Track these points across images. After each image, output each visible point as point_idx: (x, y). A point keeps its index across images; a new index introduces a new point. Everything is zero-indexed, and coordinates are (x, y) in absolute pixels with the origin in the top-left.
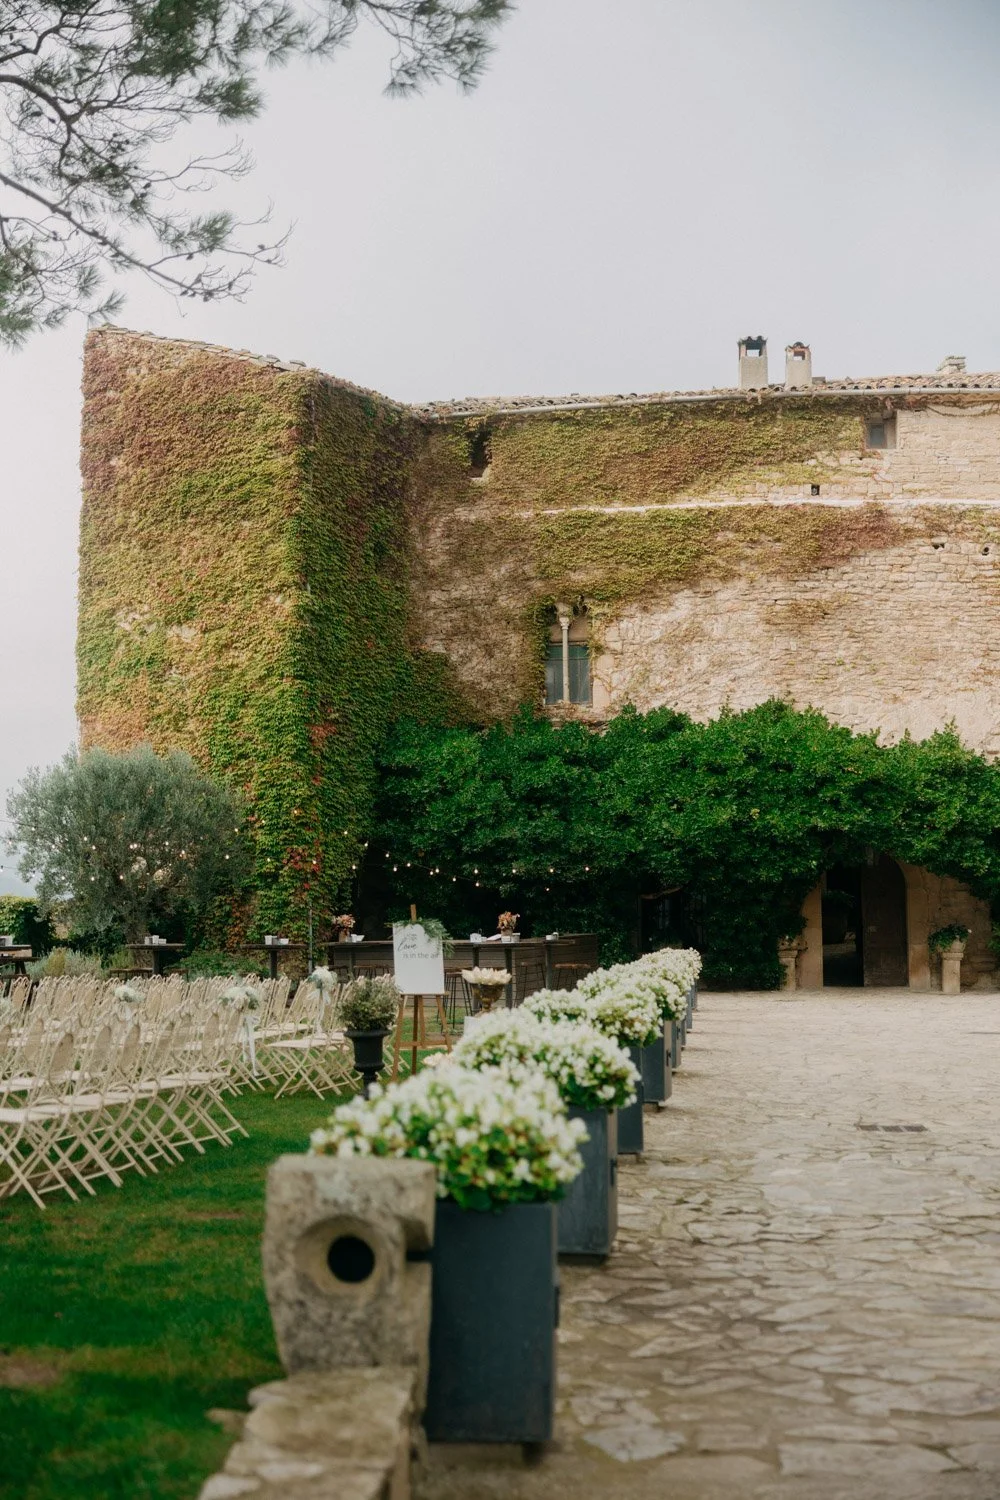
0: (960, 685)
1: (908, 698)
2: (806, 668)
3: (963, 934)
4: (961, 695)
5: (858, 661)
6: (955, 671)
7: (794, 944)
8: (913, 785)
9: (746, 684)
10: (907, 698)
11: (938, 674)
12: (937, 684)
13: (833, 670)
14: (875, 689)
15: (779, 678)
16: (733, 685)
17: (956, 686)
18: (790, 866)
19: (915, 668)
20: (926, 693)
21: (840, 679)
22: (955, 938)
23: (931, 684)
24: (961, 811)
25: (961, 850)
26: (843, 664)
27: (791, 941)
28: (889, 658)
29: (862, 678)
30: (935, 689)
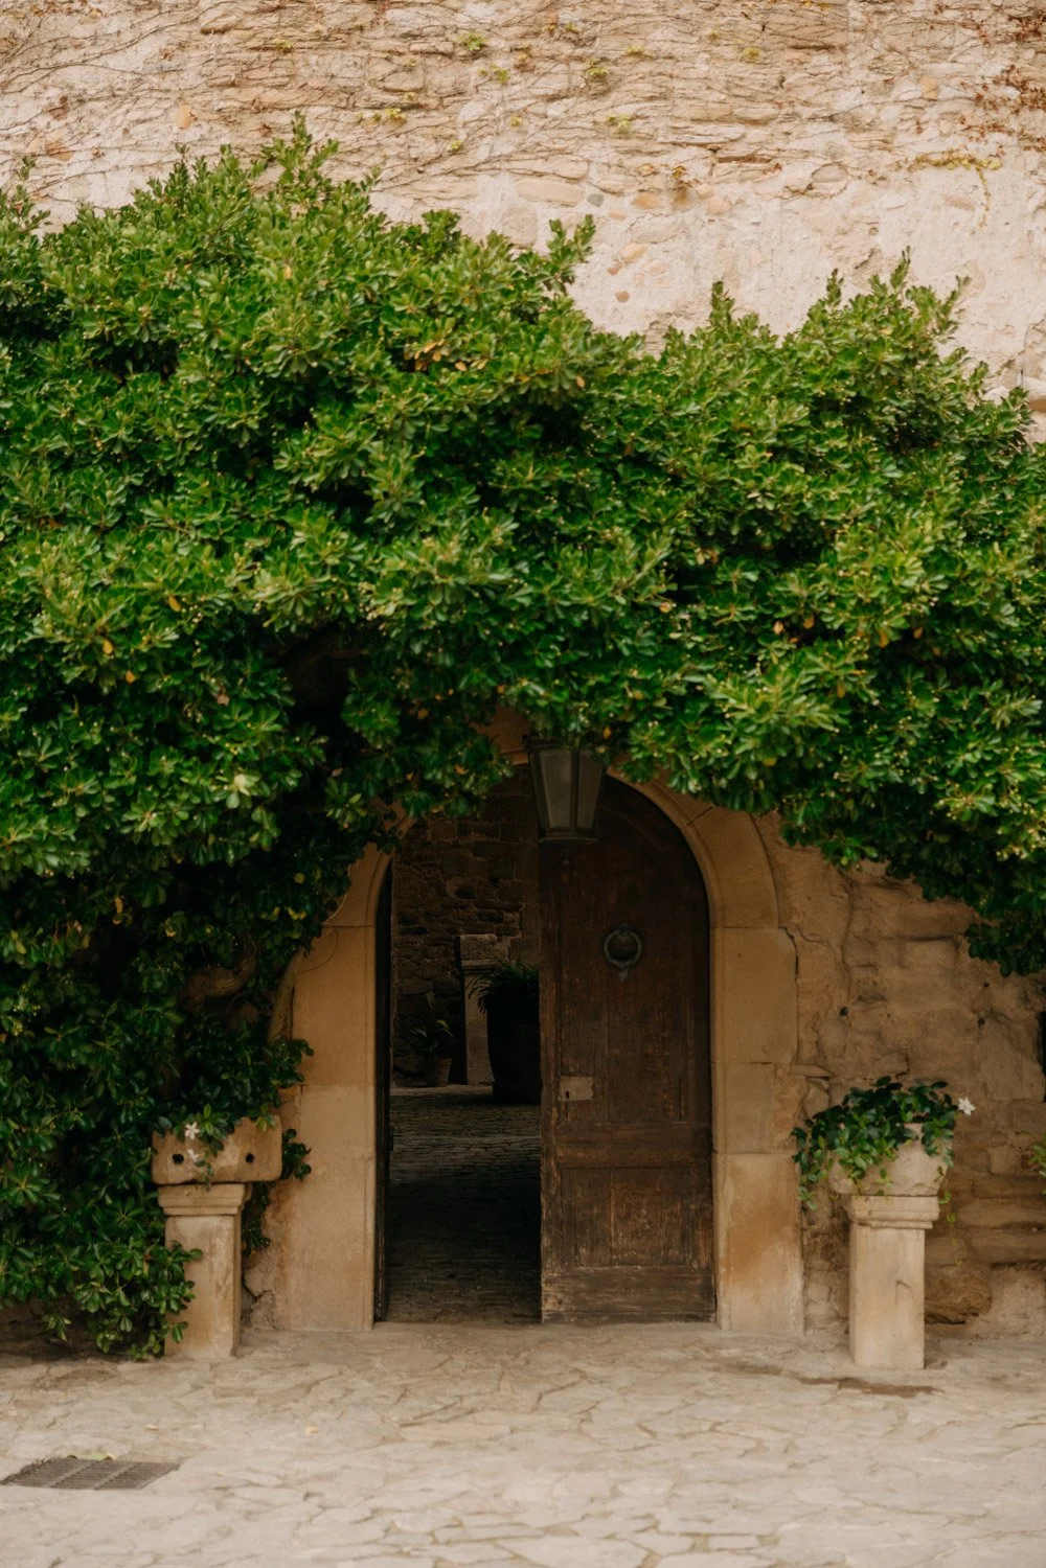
0: (930, 143)
1: (734, 190)
2: (339, 65)
3: (937, 1111)
4: (930, 178)
5: (542, 45)
6: (907, 89)
7: (230, 1157)
8: (726, 449)
9: (107, 124)
10: (728, 187)
11: (845, 101)
12: (841, 138)
13: (444, 76)
14: (603, 151)
15: (233, 99)
16: (57, 131)
17: (914, 146)
18: (125, 799)
19: (755, 77)
20: (797, 173)
21: (470, 111)
22: (901, 1137)
23: (819, 137)
24: (938, 559)
25: (941, 740)
26: (480, 53)
27: (211, 1144)
28: (660, 38)
29: (555, 110)
30: (835, 160)
